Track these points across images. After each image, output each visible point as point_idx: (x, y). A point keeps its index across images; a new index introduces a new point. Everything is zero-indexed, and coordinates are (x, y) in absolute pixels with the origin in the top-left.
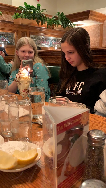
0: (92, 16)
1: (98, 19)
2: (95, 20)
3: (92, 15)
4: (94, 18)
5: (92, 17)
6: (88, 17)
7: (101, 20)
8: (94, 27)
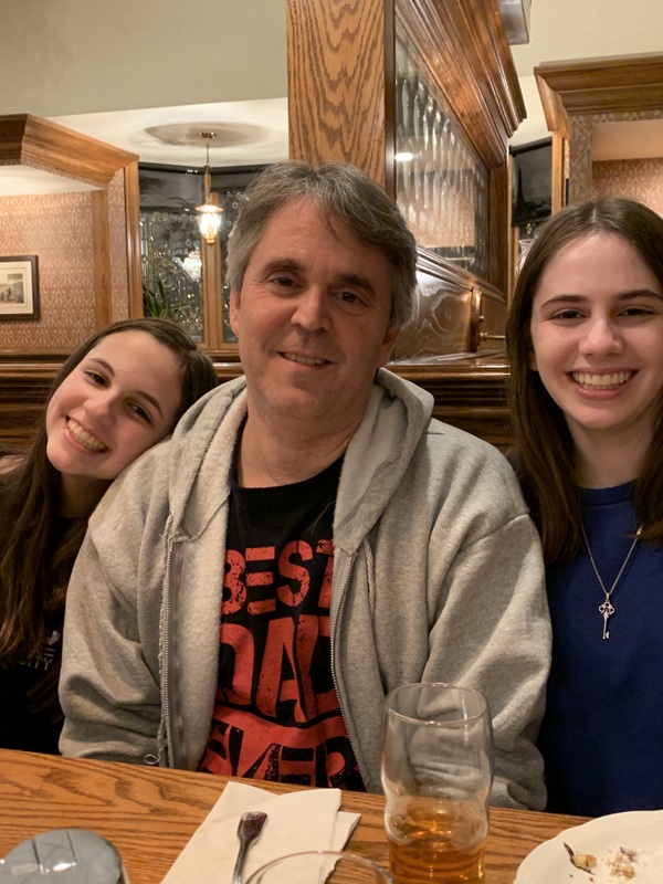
0: (41, 146)
1: (75, 167)
2: (61, 169)
3: (40, 141)
4: (53, 159)
5: (41, 151)
6: (20, 148)
7: (91, 172)
8: (56, 204)
